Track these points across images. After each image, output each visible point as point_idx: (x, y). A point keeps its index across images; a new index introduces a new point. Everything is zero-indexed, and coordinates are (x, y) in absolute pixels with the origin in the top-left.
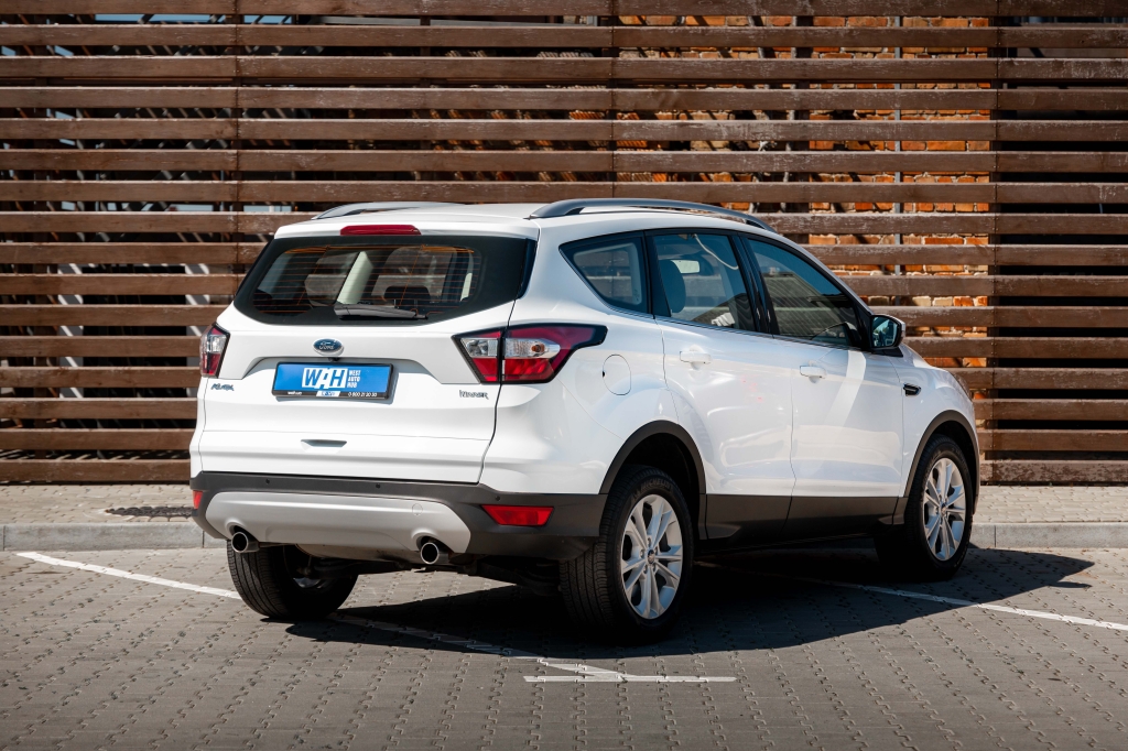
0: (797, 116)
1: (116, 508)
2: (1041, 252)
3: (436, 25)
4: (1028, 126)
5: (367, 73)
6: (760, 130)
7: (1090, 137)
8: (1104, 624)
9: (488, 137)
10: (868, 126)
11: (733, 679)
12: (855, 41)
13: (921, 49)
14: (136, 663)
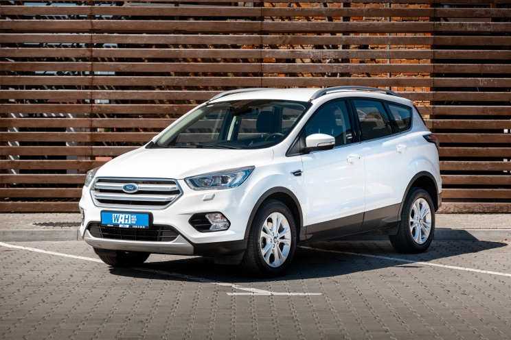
0: (343, 48)
1: (37, 223)
2: (453, 109)
3: (181, 6)
4: (448, 53)
5: (150, 28)
6: (328, 54)
7: (475, 57)
8: (484, 272)
9: (205, 57)
10: (376, 52)
11: (320, 294)
12: (370, 14)
13: (399, 18)
14: (52, 288)
